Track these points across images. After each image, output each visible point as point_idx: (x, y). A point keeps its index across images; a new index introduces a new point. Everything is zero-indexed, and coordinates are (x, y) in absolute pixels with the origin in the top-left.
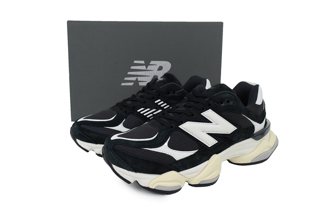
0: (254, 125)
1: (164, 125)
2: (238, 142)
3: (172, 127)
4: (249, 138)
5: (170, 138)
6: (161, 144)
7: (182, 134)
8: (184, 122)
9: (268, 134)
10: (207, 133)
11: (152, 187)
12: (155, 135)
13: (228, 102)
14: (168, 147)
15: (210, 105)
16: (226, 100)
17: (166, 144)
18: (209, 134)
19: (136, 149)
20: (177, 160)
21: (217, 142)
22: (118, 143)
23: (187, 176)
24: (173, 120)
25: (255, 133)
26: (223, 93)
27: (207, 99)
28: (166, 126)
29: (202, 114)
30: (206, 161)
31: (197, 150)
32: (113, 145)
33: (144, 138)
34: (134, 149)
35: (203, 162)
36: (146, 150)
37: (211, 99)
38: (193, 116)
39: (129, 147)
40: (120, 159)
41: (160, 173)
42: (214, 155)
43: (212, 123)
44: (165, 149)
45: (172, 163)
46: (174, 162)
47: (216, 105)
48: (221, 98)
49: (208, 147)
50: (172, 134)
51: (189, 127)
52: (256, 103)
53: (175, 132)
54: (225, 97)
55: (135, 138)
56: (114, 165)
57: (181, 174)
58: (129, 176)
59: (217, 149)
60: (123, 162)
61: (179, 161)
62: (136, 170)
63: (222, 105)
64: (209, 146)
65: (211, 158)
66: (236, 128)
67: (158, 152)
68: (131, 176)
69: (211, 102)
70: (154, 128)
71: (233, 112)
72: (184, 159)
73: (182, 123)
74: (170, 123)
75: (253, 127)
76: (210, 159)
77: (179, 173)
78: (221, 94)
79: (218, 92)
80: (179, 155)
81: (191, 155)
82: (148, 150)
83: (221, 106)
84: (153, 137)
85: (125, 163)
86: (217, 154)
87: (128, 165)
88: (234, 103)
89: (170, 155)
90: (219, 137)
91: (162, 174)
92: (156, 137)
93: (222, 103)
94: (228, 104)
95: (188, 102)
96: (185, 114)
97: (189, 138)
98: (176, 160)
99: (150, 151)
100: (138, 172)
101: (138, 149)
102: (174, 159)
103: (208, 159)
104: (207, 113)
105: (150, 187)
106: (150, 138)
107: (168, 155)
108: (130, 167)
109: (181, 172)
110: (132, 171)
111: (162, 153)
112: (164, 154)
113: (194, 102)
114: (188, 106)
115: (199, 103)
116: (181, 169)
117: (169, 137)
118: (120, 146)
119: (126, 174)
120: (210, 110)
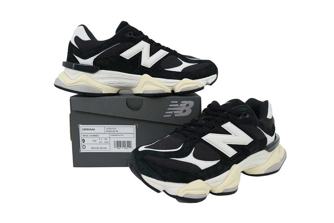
0: (267, 137)
1: (187, 137)
2: (253, 154)
3: (195, 139)
4: (263, 150)
5: (195, 149)
6: (186, 154)
7: (205, 145)
8: (206, 134)
9: (278, 147)
10: (227, 144)
11: (181, 195)
12: (180, 146)
13: (245, 115)
14: (193, 157)
15: (229, 118)
16: (244, 113)
17: (192, 154)
18: (229, 145)
19: (164, 159)
21: (237, 152)
22: (147, 154)
23: (211, 185)
24: (196, 132)
25: (267, 145)
26: (240, 107)
27: (226, 113)
28: (189, 138)
29: (222, 126)
30: (227, 170)
31: (219, 160)
32: (142, 156)
33: (170, 149)
34: (162, 159)
35: (225, 172)
36: (173, 160)
37: (229, 112)
38: (214, 128)
39: (158, 157)
40: (150, 168)
41: (187, 181)
42: (234, 165)
43: (231, 134)
44: (190, 159)
45: (198, 172)
46: (200, 171)
47: (234, 118)
48: (239, 111)
50: (196, 145)
51: (211, 138)
52: (267, 117)
53: (198, 143)
54: (242, 111)
55: (162, 149)
56: (144, 174)
57: (207, 182)
58: (158, 184)
59: (237, 159)
60: (153, 171)
61: (204, 170)
62: (165, 180)
63: (239, 118)
64: (230, 157)
65: (232, 167)
66: (253, 140)
67: (185, 162)
68: (160, 185)
69: (230, 115)
70: (178, 140)
71: (250, 124)
72: (209, 168)
73: (204, 134)
74: (193, 135)
75: (266, 139)
76: (231, 169)
77: (205, 181)
78: (238, 108)
79: (234, 107)
80: (204, 165)
81: (215, 165)
82: (175, 160)
84: (178, 148)
85: (155, 173)
86: (237, 164)
87: (157, 174)
88: (250, 116)
89: (195, 165)
90: (238, 147)
91: (190, 182)
92: (182, 148)
93: (240, 116)
94: (245, 117)
95: (207, 116)
96: (207, 126)
97: (211, 149)
98: (201, 169)
99: (177, 160)
100: (167, 181)
101: (166, 159)
103: (229, 169)
104: (227, 125)
105: (179, 196)
106: (176, 149)
108: (159, 176)
109: (207, 181)
110: (161, 180)
111: (188, 163)
112: (190, 163)
113: (213, 115)
114: (208, 119)
115: (218, 116)
116: (206, 178)
117: (193, 148)
118: (149, 156)
119: (156, 184)
120: (229, 122)
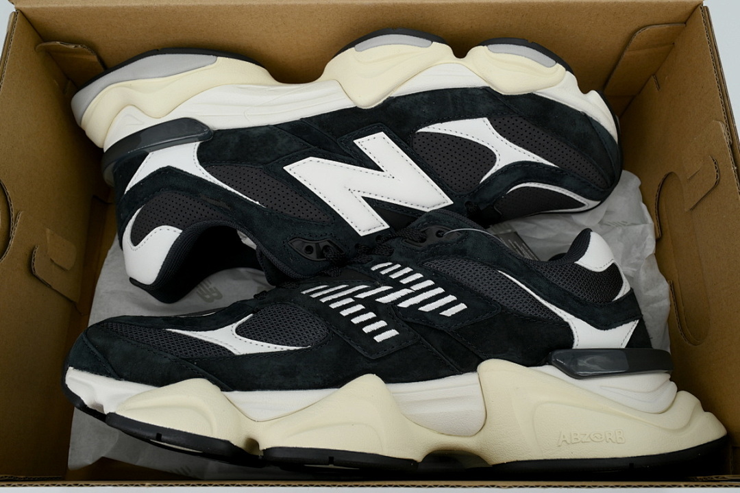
2: (267, 126)
10: (382, 171)
12: (514, 192)
14: (497, 156)
18: (378, 169)
20: (486, 119)
21: (356, 142)
29: (387, 227)
30: (399, 97)
31: (419, 131)
35: (409, 95)
36: (551, 162)
41: (532, 98)
42: (371, 107)
44: (508, 153)
45: (502, 114)
46: (494, 114)
49: (386, 133)
50: (473, 187)
57: (481, 80)
59: (357, 121)
63: (328, 243)
64: (382, 134)
65: (381, 102)
67: (527, 149)
73: (441, 212)
76: (384, 98)
80: (478, 130)
81: (440, 121)
82: (547, 160)
83: (329, 241)
84: (518, 190)
86: (358, 108)
89: (501, 135)
91: (527, 94)
92: (511, 187)
93: (327, 248)
97: (434, 168)
98: (489, 120)
99: (543, 157)
101: (567, 167)
102: (491, 124)
105: (564, 69)
106: (527, 188)
107: (504, 137)
109: (480, 84)
111: (519, 145)
112: (514, 142)
116: (480, 92)
120: (362, 234)
